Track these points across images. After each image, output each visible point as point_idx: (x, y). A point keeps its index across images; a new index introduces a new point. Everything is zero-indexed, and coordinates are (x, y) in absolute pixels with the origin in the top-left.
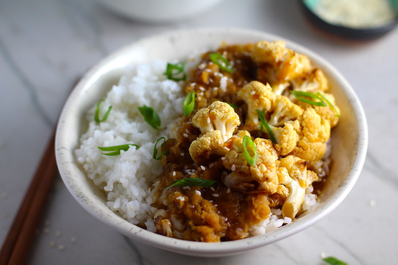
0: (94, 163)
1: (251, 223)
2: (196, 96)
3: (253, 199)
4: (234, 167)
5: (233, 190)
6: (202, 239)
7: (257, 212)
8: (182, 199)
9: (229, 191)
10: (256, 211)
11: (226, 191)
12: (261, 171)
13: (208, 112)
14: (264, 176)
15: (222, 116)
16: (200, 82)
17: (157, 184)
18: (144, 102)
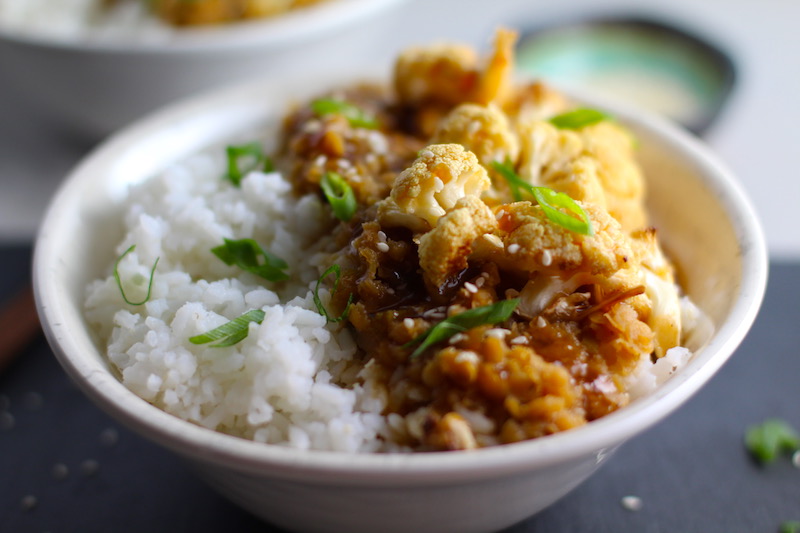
0: (185, 384)
1: (625, 370)
2: (345, 179)
3: (607, 315)
4: (548, 257)
5: (552, 319)
6: (552, 427)
7: (631, 341)
8: (470, 358)
9: (543, 323)
10: (626, 339)
11: (536, 323)
12: (606, 245)
13: (425, 169)
14: (617, 256)
15: (462, 168)
16: (332, 156)
17: (369, 367)
18: (221, 234)
